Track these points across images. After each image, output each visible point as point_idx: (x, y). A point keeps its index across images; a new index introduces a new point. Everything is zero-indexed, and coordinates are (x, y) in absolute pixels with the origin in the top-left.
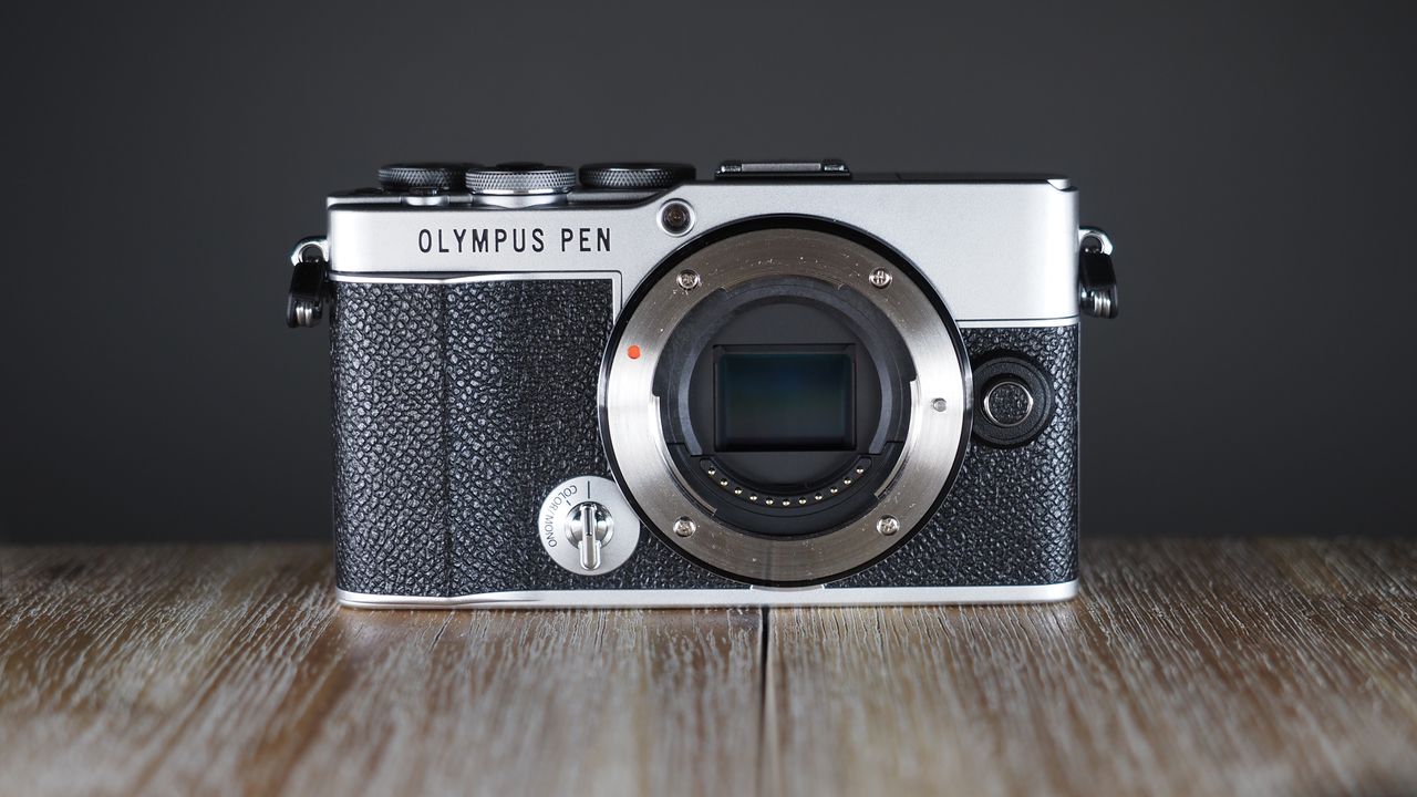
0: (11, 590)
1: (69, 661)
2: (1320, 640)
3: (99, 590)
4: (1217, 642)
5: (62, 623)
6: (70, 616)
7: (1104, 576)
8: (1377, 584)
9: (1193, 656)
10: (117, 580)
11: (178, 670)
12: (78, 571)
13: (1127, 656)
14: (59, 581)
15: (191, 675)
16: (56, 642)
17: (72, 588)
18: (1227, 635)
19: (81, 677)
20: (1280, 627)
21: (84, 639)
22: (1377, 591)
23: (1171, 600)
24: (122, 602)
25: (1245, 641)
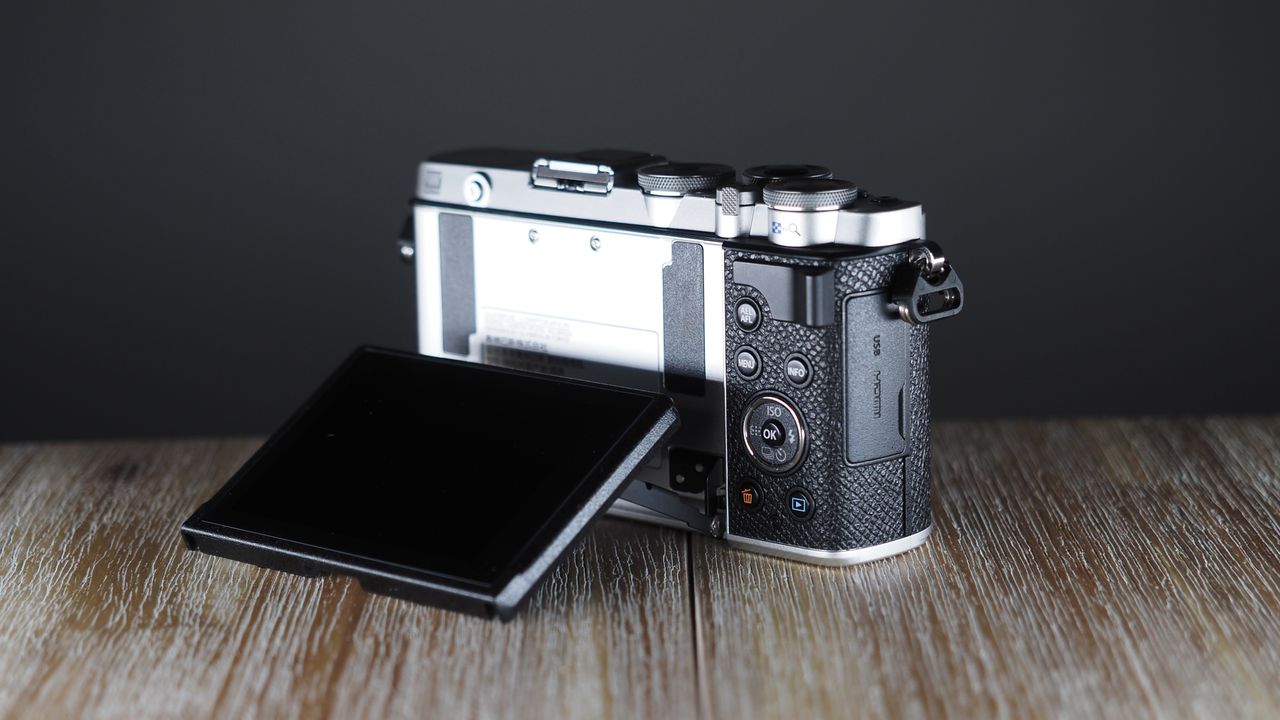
0: (83, 494)
1: (144, 573)
2: (1126, 535)
3: (154, 493)
4: (1045, 539)
5: (131, 530)
6: (136, 522)
7: (955, 466)
8: (1172, 470)
9: (1026, 553)
10: (167, 481)
11: (231, 581)
12: (133, 471)
13: (974, 554)
14: (120, 484)
15: (242, 586)
16: (130, 552)
17: (133, 491)
18: (1053, 529)
19: (156, 590)
20: (1095, 521)
21: (152, 548)
22: (1171, 478)
23: (1008, 492)
24: (175, 505)
25: (1067, 537)
